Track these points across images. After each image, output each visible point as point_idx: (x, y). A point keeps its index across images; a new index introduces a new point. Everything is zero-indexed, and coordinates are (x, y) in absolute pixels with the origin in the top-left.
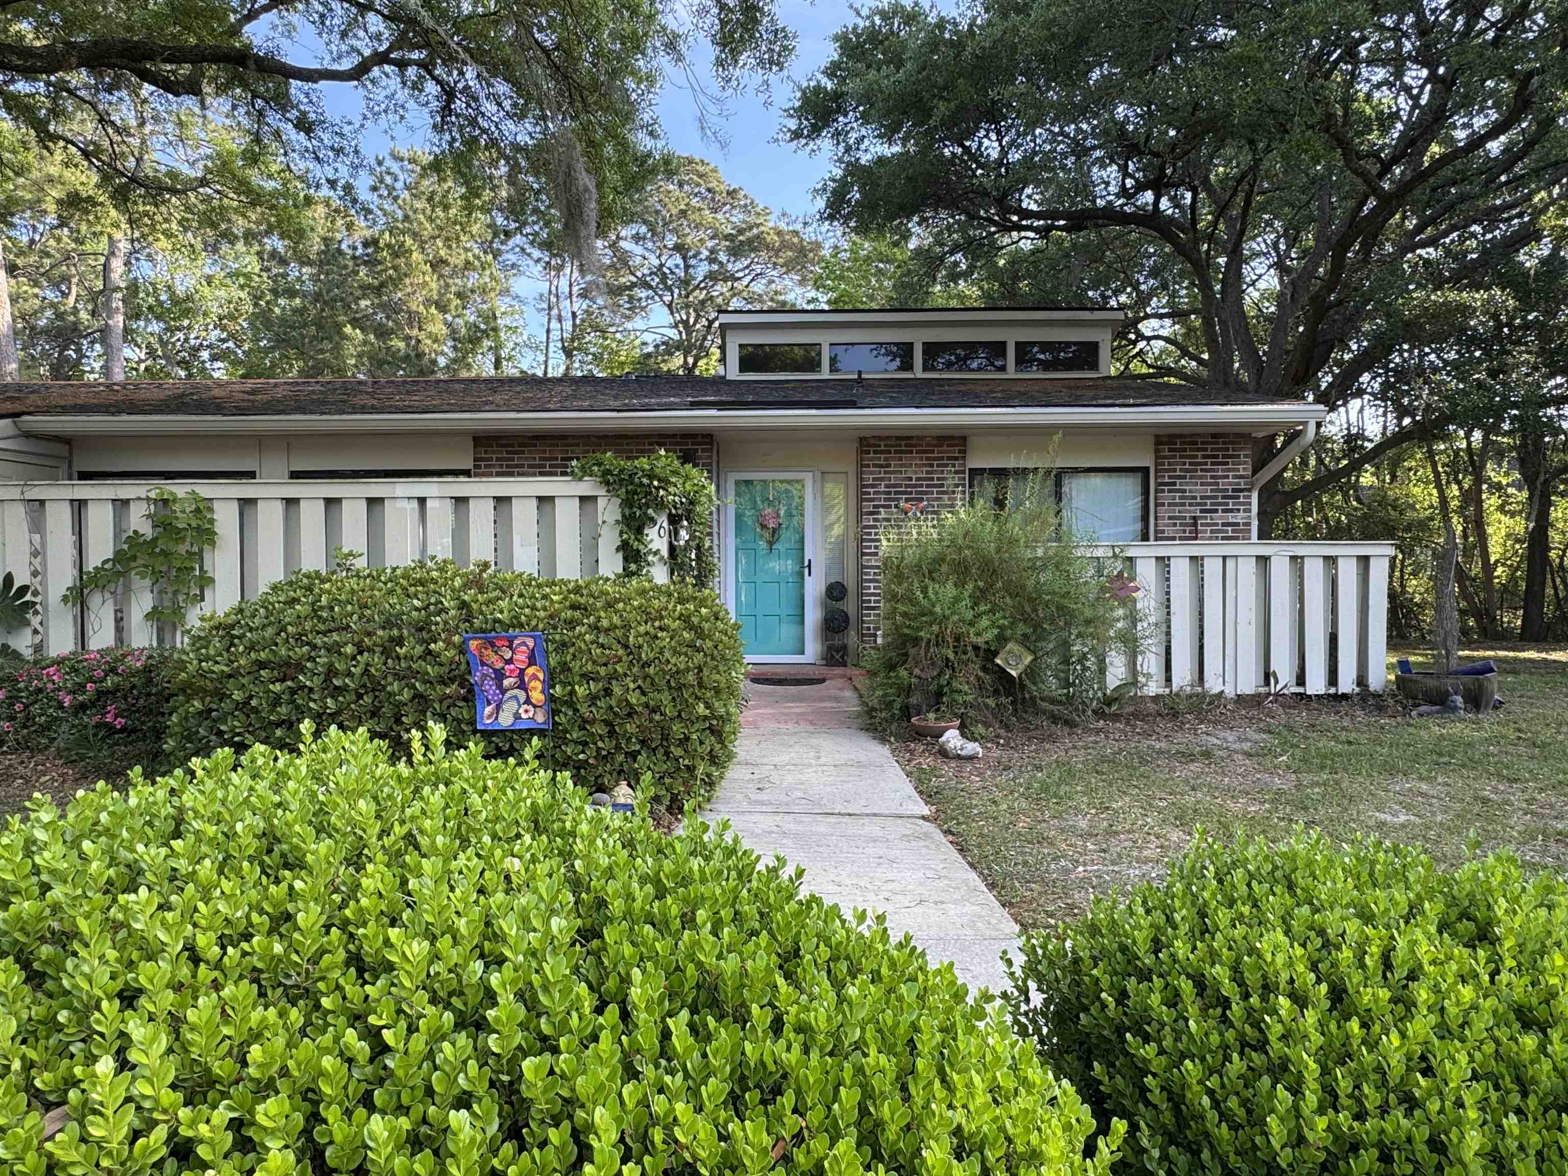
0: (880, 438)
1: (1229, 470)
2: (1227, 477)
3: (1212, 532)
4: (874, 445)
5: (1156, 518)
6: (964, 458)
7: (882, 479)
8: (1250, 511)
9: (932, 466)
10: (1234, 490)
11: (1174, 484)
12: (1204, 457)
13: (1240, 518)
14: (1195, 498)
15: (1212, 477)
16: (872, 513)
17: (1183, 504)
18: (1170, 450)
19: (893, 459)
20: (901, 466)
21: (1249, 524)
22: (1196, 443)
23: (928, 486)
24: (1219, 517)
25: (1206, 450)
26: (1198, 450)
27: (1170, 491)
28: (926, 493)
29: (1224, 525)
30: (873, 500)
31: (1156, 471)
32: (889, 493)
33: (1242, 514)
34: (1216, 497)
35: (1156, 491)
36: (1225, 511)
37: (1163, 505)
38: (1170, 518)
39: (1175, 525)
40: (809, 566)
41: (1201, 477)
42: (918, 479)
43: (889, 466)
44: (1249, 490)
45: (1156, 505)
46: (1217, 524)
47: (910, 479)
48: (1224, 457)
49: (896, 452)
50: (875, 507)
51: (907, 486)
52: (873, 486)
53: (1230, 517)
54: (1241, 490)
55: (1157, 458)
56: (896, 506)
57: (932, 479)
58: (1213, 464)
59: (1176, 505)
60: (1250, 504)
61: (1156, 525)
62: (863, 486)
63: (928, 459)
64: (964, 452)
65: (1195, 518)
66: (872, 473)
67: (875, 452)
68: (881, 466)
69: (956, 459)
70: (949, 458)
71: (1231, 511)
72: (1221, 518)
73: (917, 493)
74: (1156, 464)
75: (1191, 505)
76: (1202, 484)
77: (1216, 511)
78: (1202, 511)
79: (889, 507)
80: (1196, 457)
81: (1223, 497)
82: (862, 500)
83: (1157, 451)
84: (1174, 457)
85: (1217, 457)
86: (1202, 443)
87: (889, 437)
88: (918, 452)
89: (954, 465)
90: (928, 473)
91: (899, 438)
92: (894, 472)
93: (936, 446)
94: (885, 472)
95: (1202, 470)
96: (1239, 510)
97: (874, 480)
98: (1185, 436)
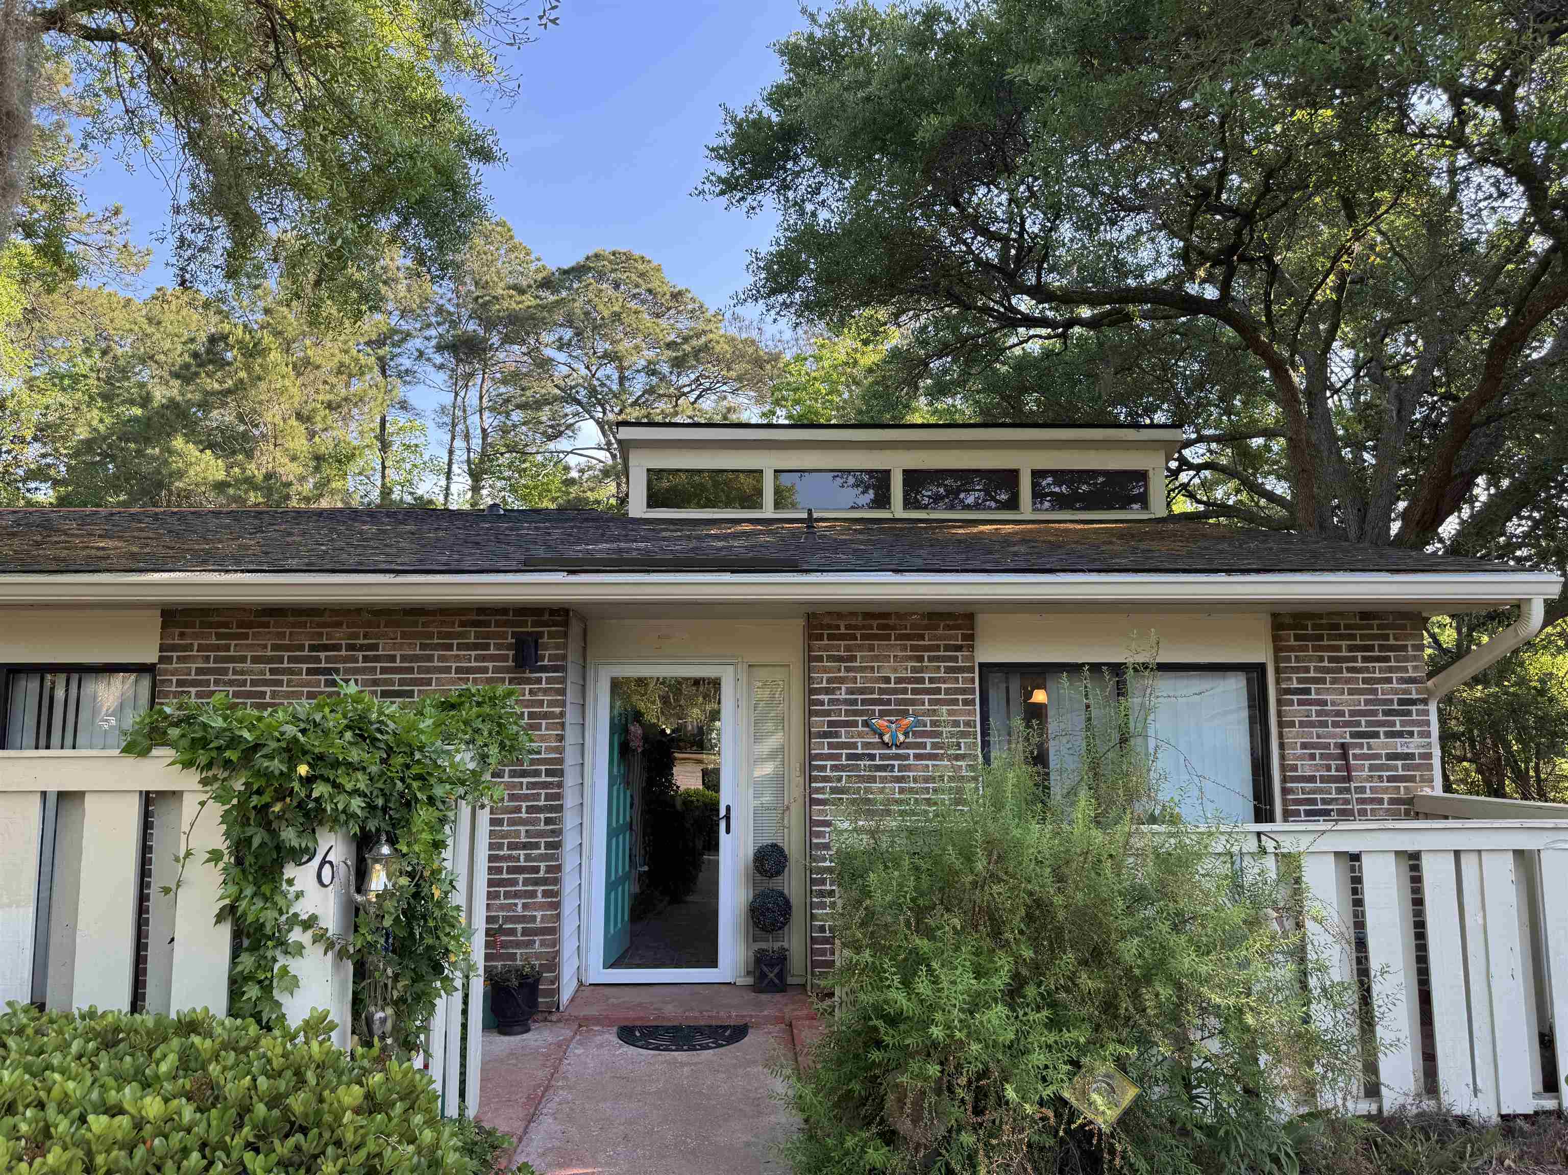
0: (840, 615)
1: (1390, 670)
2: (1389, 680)
3: (1372, 768)
4: (829, 627)
5: (1282, 746)
6: (971, 648)
7: (842, 680)
8: (1428, 735)
9: (920, 659)
10: (1401, 702)
11: (1307, 691)
12: (1351, 649)
13: (1413, 746)
14: (1340, 713)
15: (1365, 681)
16: (825, 735)
17: (1324, 724)
18: (1297, 638)
19: (860, 648)
20: (876, 658)
21: (1429, 756)
22: (1336, 627)
23: (915, 691)
24: (1382, 745)
25: (1353, 637)
26: (1342, 637)
27: (1300, 702)
28: (913, 702)
29: (1390, 757)
30: (828, 713)
31: (1277, 670)
32: (854, 702)
33: (1416, 740)
34: (1374, 713)
35: (1279, 702)
36: (1390, 735)
37: (1292, 724)
38: (1304, 746)
39: (1312, 757)
40: (728, 818)
41: (1348, 681)
42: (899, 680)
43: (853, 659)
44: (1425, 702)
45: (1281, 725)
46: (1377, 756)
47: (887, 680)
48: (1382, 648)
49: (864, 637)
50: (831, 724)
51: (882, 691)
52: (827, 691)
53: (1400, 746)
54: (1413, 702)
55: (1277, 650)
56: (866, 724)
57: (921, 680)
58: (1365, 659)
59: (1311, 724)
60: (1428, 723)
61: (1283, 757)
62: (812, 691)
63: (914, 648)
64: (971, 637)
65: (1343, 746)
66: (826, 670)
67: (831, 637)
68: (840, 659)
69: (959, 648)
70: (947, 648)
71: (1400, 734)
72: (1386, 745)
73: (899, 702)
74: (1277, 660)
75: (1335, 724)
76: (1351, 692)
77: (1376, 735)
78: (1354, 735)
79: (854, 724)
80: (1338, 649)
81: (1387, 713)
82: (811, 713)
83: (1276, 639)
84: (1305, 649)
85: (1370, 648)
86: (1347, 627)
87: (853, 614)
88: (899, 637)
89: (955, 659)
90: (914, 669)
91: (868, 615)
92: (862, 669)
93: (927, 628)
94: (848, 669)
95: (1349, 670)
96: (1411, 734)
97: (829, 681)
98: (1320, 616)
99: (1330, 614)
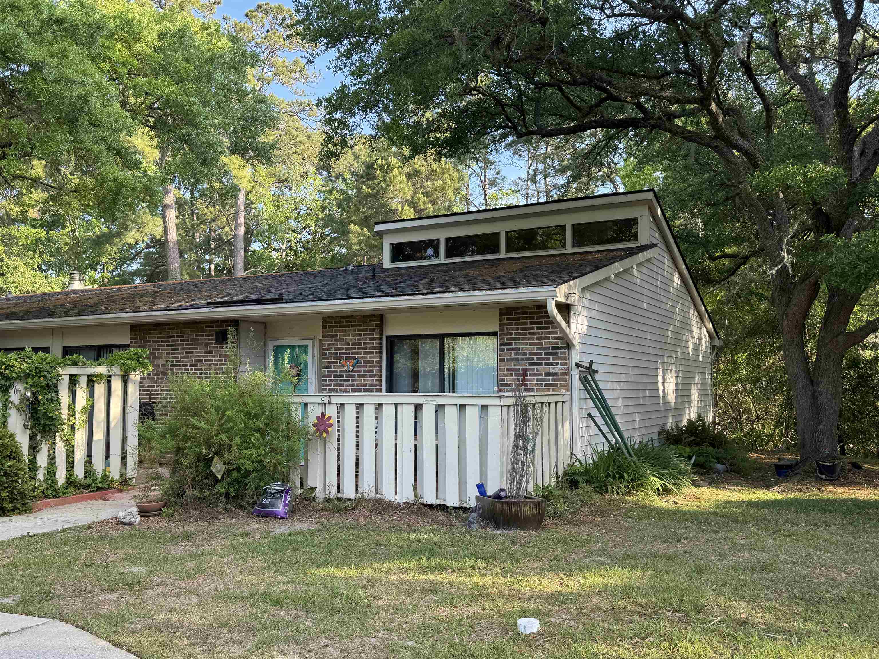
0: (332, 318)
1: (550, 333)
2: (548, 338)
3: (538, 380)
4: (330, 322)
5: (499, 370)
6: (382, 329)
8: (565, 364)
9: (360, 335)
10: (553, 348)
11: (511, 344)
12: (531, 323)
13: (558, 369)
14: (525, 354)
15: (538, 339)
16: (327, 367)
17: (517, 359)
18: (508, 319)
19: (339, 331)
20: (344, 335)
21: (565, 374)
22: (525, 313)
23: (358, 349)
24: (543, 369)
25: (533, 318)
26: (527, 318)
27: (508, 350)
28: (357, 353)
29: (547, 374)
30: (327, 358)
31: (499, 335)
32: (337, 354)
33: (559, 366)
34: (541, 354)
35: (499, 350)
36: (547, 364)
37: (503, 360)
38: (508, 370)
39: (511, 375)
41: (530, 339)
42: (353, 344)
43: (336, 336)
45: (499, 360)
46: (541, 374)
47: (348, 344)
49: (341, 326)
50: (329, 363)
51: (346, 349)
52: (328, 349)
53: (551, 369)
54: (559, 348)
55: (501, 325)
56: (340, 362)
57: (360, 344)
58: (538, 328)
59: (512, 360)
60: (565, 358)
61: (500, 375)
62: (324, 349)
63: (358, 330)
64: (382, 325)
65: (525, 370)
66: (327, 341)
67: (330, 327)
68: (332, 336)
70: (371, 330)
71: (551, 364)
72: (545, 369)
73: (352, 353)
74: (499, 330)
75: (522, 359)
76: (531, 344)
77: (540, 364)
78: (531, 364)
79: (337, 363)
80: (526, 324)
81: (546, 354)
82: (322, 358)
83: (500, 321)
84: (510, 324)
85: (541, 323)
86: (530, 313)
87: (337, 317)
88: (353, 326)
89: (373, 334)
90: (358, 340)
91: (342, 317)
92: (340, 340)
93: (363, 321)
94: (335, 340)
95: (530, 334)
96: (557, 364)
97: (329, 345)
98: (518, 309)
99: (522, 308)
